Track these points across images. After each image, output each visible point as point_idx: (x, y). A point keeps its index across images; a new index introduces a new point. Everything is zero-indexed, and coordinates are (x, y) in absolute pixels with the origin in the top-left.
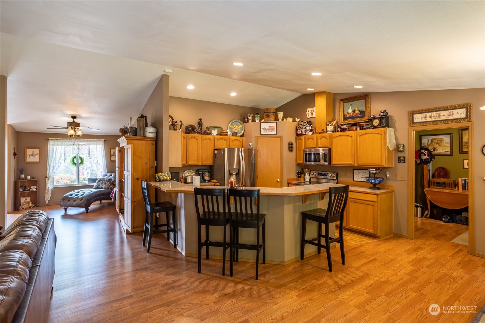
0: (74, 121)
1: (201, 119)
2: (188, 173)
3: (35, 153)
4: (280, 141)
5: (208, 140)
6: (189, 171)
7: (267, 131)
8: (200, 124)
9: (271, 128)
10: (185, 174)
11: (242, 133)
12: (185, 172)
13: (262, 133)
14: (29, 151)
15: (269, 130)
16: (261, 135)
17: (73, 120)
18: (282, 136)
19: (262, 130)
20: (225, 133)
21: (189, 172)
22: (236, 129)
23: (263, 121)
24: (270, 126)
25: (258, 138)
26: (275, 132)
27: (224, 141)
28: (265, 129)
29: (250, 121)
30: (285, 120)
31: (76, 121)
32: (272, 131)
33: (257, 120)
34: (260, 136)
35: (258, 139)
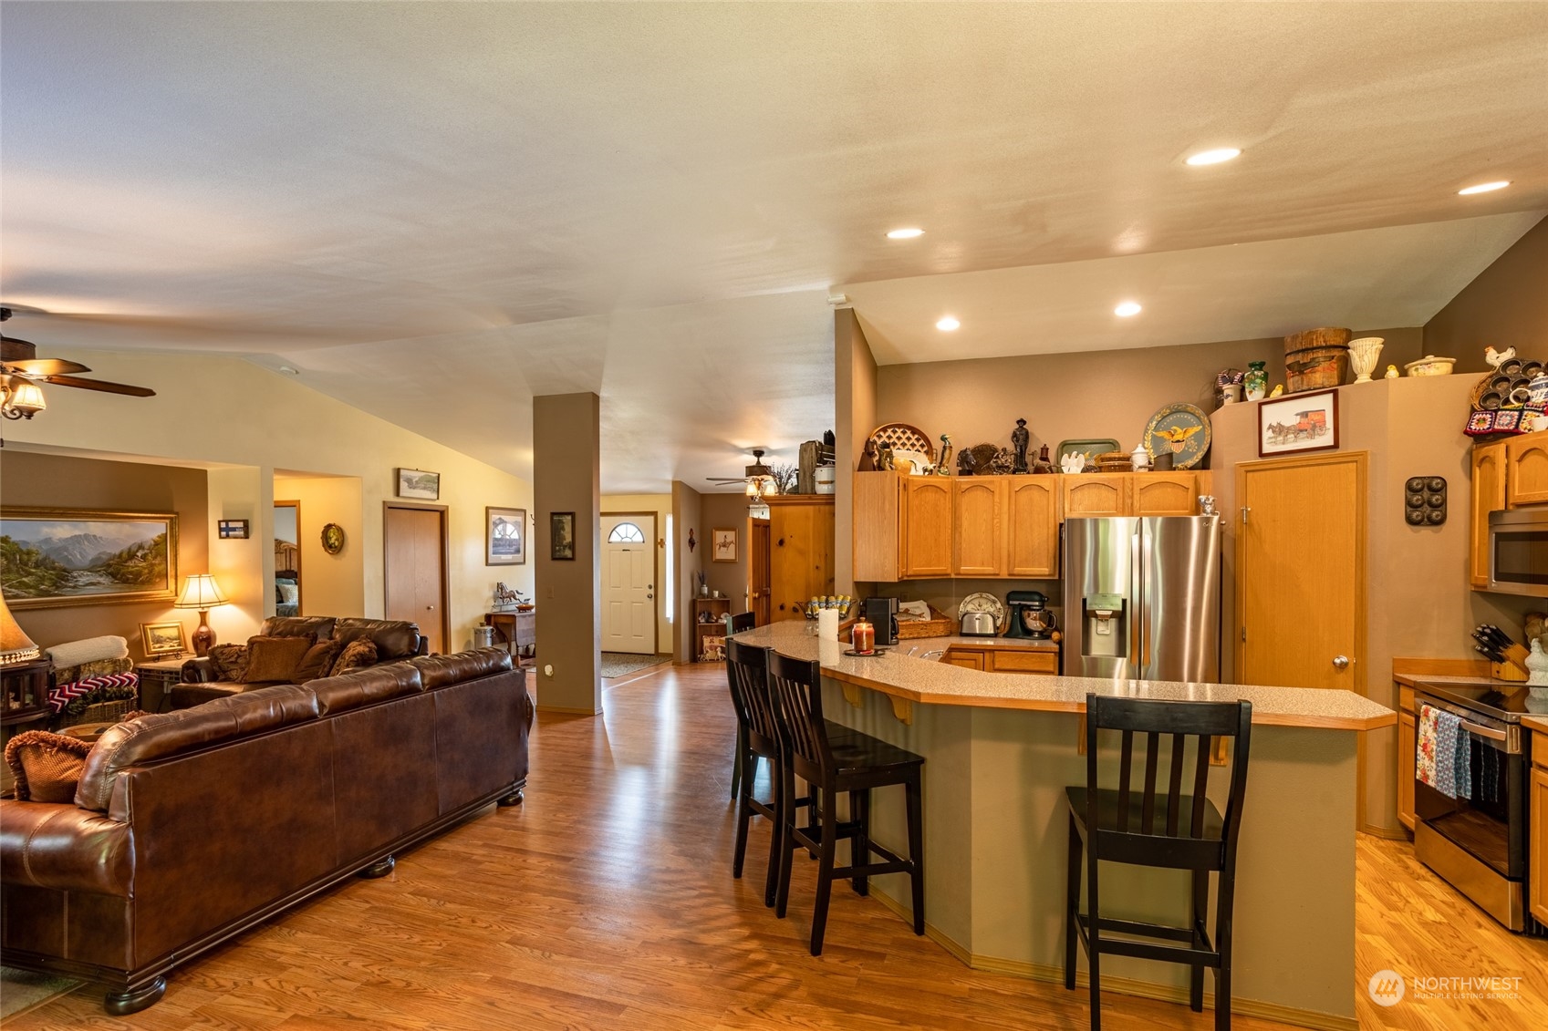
0: (758, 462)
1: (1022, 422)
2: (976, 602)
3: (728, 540)
4: (1353, 476)
5: (1036, 494)
6: (981, 597)
7: (1291, 436)
8: (1021, 435)
9: (1309, 424)
10: (965, 607)
11: (1200, 455)
12: (968, 599)
13: (1267, 449)
14: (719, 536)
15: (1299, 430)
16: (1261, 455)
17: (756, 459)
18: (1364, 454)
19: (1267, 434)
20: (1116, 463)
21: (982, 601)
22: (1178, 441)
23: (1277, 392)
24: (1305, 414)
25: (1249, 469)
26: (1328, 439)
27: (1104, 493)
28: (1279, 430)
29: (1228, 402)
30: (1392, 372)
31: (764, 461)
32: (1312, 437)
33: (1256, 395)
34: (1260, 460)
35: (1250, 475)
